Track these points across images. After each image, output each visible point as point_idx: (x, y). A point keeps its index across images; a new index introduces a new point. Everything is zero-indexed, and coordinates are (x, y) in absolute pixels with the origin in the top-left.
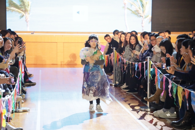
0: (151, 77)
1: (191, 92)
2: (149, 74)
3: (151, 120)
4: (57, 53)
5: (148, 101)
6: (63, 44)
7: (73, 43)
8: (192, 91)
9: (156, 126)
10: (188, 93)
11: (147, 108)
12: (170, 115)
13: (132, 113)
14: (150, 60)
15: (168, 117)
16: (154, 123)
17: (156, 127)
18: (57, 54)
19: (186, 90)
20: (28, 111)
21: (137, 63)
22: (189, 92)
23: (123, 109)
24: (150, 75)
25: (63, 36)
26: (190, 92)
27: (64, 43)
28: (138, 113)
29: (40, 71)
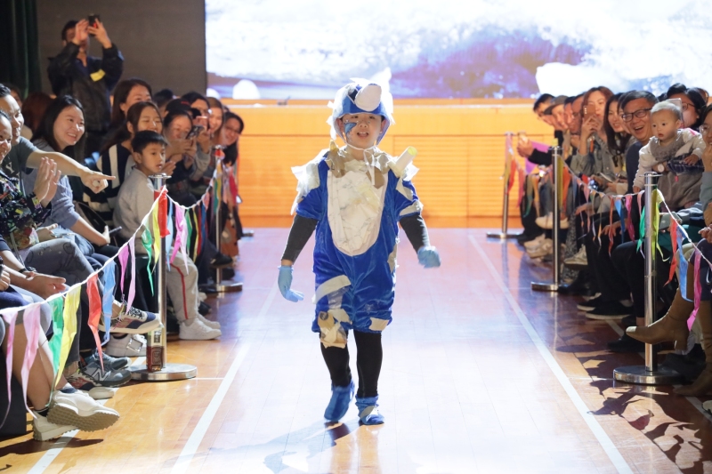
3: (642, 418)
5: (649, 343)
6: (394, 141)
7: (433, 138)
9: (656, 440)
11: (641, 374)
13: (578, 392)
14: (654, 188)
16: (650, 427)
17: (654, 443)
20: (187, 376)
27: (396, 138)
28: (603, 392)
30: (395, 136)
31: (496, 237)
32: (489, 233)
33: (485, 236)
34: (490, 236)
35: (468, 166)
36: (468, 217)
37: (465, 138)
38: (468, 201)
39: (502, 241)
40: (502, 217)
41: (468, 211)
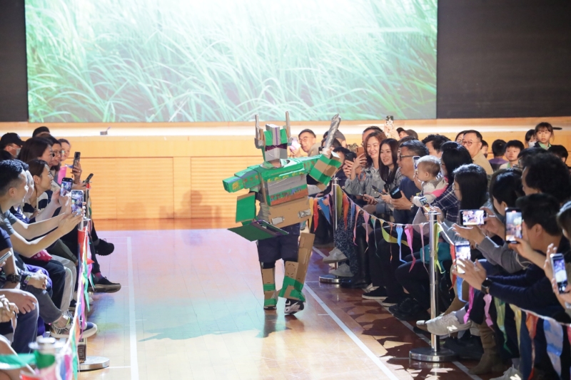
0: (440, 269)
1: (543, 320)
2: (435, 259)
4: (174, 186)
6: (191, 160)
8: (546, 318)
10: (536, 323)
11: (429, 354)
13: (390, 370)
14: (435, 222)
18: (173, 190)
19: (530, 314)
20: (104, 366)
21: (402, 225)
22: (537, 319)
23: (364, 355)
24: (438, 263)
25: (188, 138)
26: (541, 321)
27: (193, 159)
29: (129, 240)
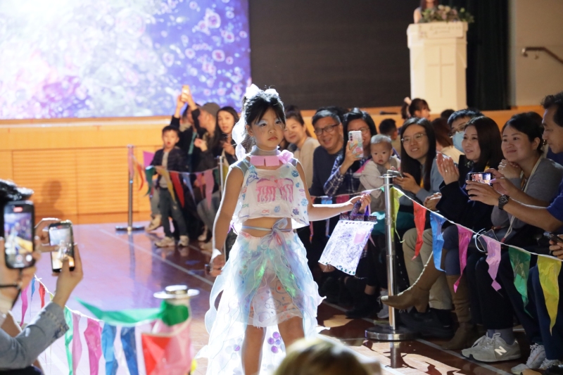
0: (399, 238)
2: (392, 226)
6: (12, 155)
7: (46, 152)
11: (388, 332)
12: (504, 351)
14: (391, 186)
15: (502, 356)
24: (396, 231)
27: (14, 153)
30: (13, 151)
31: (125, 230)
32: (117, 227)
33: (114, 230)
34: (119, 230)
35: (76, 173)
36: (78, 215)
37: (73, 151)
38: (77, 202)
39: (129, 233)
40: (128, 212)
41: (78, 210)
